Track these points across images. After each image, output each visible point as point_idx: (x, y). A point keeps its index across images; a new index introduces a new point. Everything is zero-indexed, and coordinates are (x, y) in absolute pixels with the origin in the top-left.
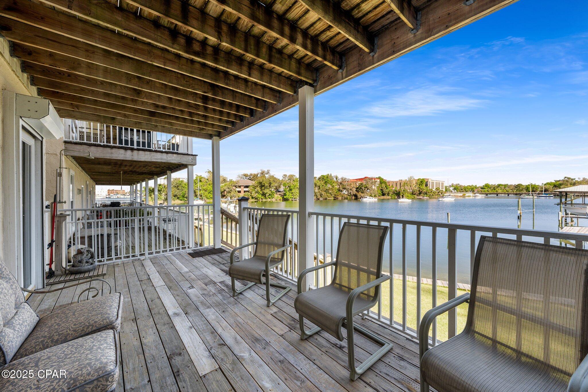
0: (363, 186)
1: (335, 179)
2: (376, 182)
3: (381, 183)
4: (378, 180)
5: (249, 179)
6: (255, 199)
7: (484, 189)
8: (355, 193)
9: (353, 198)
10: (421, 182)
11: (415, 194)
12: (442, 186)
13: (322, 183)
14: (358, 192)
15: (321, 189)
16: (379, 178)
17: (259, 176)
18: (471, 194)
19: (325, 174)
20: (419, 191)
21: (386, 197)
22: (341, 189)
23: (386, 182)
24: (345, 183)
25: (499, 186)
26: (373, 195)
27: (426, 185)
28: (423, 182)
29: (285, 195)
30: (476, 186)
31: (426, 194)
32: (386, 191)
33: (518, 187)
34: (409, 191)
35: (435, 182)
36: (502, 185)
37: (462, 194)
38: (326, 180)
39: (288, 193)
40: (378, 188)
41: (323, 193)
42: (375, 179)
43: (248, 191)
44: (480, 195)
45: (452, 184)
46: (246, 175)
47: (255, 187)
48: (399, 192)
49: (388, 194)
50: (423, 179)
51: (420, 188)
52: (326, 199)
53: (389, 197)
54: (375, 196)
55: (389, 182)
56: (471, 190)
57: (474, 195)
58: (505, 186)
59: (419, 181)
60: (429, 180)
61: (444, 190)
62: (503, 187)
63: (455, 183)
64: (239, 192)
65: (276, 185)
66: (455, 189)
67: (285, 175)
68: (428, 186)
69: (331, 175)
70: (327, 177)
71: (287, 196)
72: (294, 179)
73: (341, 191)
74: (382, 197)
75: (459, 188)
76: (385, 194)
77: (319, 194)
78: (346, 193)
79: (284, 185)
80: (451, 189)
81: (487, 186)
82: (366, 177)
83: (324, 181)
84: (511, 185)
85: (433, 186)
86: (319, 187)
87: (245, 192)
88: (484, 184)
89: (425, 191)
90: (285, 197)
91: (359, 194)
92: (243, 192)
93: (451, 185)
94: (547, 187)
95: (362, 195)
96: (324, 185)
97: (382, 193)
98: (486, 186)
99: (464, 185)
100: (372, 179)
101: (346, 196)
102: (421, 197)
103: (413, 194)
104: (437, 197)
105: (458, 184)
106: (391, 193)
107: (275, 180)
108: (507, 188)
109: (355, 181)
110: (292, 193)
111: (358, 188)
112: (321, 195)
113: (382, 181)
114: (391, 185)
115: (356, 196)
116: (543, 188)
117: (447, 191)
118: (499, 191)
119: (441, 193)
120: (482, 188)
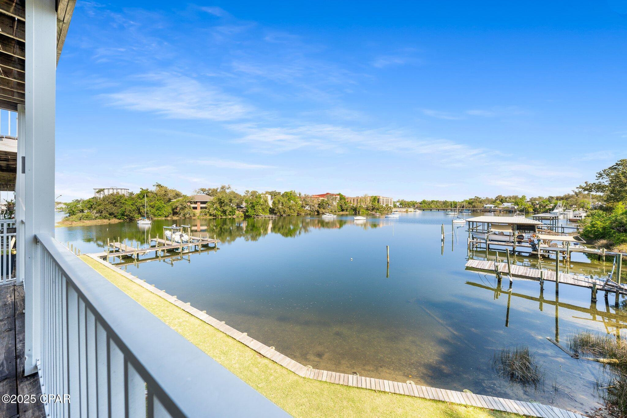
0: (324, 203)
1: (298, 195)
2: (337, 198)
3: (341, 199)
4: (339, 197)
5: (207, 194)
6: (214, 216)
7: (422, 204)
8: (317, 210)
9: (316, 213)
10: (374, 199)
11: (369, 210)
12: (391, 203)
13: (286, 199)
14: (320, 208)
15: (284, 205)
16: (339, 194)
17: (218, 191)
18: (412, 209)
19: (288, 190)
20: (372, 207)
21: (344, 213)
22: (304, 205)
23: (345, 198)
24: (308, 200)
25: (432, 202)
26: (333, 211)
27: (378, 202)
28: (375, 199)
29: (247, 211)
30: (416, 201)
31: (378, 209)
32: (344, 207)
33: (445, 203)
34: (364, 207)
35: (385, 199)
36: (435, 201)
37: (406, 210)
38: (290, 197)
39: (250, 210)
40: (338, 204)
41: (286, 209)
42: (335, 195)
43: (206, 208)
44: (419, 211)
45: (399, 200)
46: (203, 190)
47: (213, 203)
48: (356, 208)
49: (346, 210)
50: (376, 197)
51: (373, 204)
52: (289, 215)
53: (347, 213)
54: (335, 212)
55: (348, 198)
56: (412, 205)
57: (414, 211)
58: (437, 202)
59: (372, 198)
60: (381, 198)
61: (392, 206)
62: (435, 202)
63: (401, 199)
64: (195, 208)
65: (237, 201)
66: (400, 204)
67: (248, 191)
68: (380, 202)
69: (294, 191)
70: (291, 194)
71: (249, 213)
72: (257, 196)
73: (305, 207)
74: (342, 213)
75: (404, 203)
76: (344, 210)
77: (282, 210)
78: (309, 209)
79: (246, 202)
80: (398, 204)
81: (424, 202)
82: (327, 194)
83: (287, 198)
84: (441, 201)
85: (383, 203)
86: (283, 203)
87: (202, 208)
88: (422, 200)
89: (377, 207)
90: (247, 214)
91: (321, 210)
92: (199, 208)
94: (465, 204)
95: (324, 211)
96: (288, 201)
97: (341, 208)
98: (423, 202)
99: (407, 201)
100: (333, 195)
101: (309, 212)
102: (373, 212)
103: (367, 210)
104: (386, 212)
105: (403, 200)
106: (349, 209)
107: (236, 196)
108: (438, 204)
109: (318, 196)
110: (255, 210)
111: (320, 204)
112: (284, 212)
113: (342, 198)
114: (349, 201)
115: (318, 212)
116: (461, 205)
117: (395, 206)
118: (433, 206)
119: (390, 209)
120: (420, 204)
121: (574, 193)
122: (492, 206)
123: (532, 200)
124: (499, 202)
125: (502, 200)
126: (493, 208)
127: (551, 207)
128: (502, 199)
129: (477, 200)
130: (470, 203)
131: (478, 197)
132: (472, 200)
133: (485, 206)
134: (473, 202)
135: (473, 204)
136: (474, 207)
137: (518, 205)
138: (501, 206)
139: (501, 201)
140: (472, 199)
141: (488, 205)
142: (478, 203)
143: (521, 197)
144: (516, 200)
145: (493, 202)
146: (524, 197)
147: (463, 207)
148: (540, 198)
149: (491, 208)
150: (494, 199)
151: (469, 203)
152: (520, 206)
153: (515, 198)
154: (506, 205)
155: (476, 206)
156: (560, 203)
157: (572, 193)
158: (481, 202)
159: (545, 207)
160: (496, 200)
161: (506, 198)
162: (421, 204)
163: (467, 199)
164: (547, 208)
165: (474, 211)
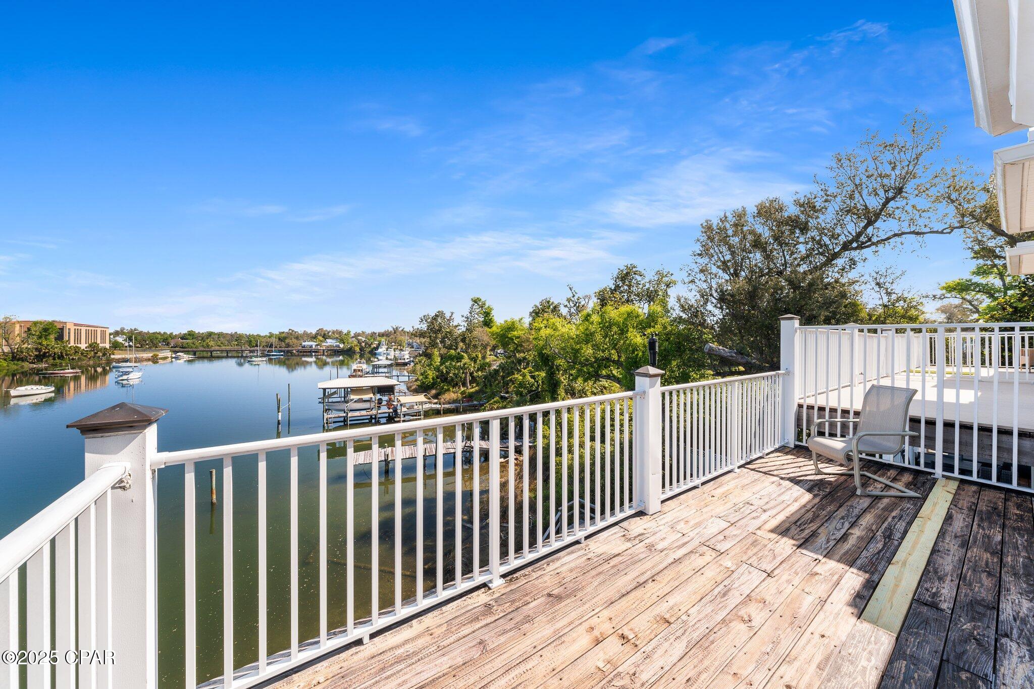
7: (187, 339)
10: (44, 329)
11: (22, 359)
12: (102, 338)
18: (166, 352)
20: (37, 351)
25: (210, 334)
27: (60, 337)
28: (48, 331)
30: (172, 334)
31: (60, 357)
33: (237, 338)
35: (83, 329)
36: (215, 334)
37: (151, 355)
45: (122, 330)
50: (49, 323)
51: (39, 344)
56: (163, 342)
57: (174, 356)
58: (220, 335)
59: (37, 328)
60: (69, 325)
61: (108, 346)
62: (217, 336)
63: (128, 328)
66: (130, 340)
68: (66, 338)
75: (139, 338)
80: (120, 339)
81: (191, 334)
84: (227, 334)
85: (78, 339)
88: (185, 332)
89: (56, 350)
93: (119, 329)
94: (274, 340)
98: (189, 335)
99: (146, 331)
103: (14, 358)
104: (91, 362)
105: (133, 329)
108: (221, 339)
116: (267, 342)
117: (116, 346)
118: (212, 343)
119: (104, 355)
120: (182, 338)
121: (392, 329)
122: (313, 344)
123: (356, 335)
124: (321, 338)
125: (325, 336)
126: (314, 347)
127: (375, 346)
128: (324, 334)
129: (292, 334)
130: (282, 338)
131: (293, 331)
132: (283, 335)
133: (303, 344)
134: (285, 338)
135: (287, 341)
136: (288, 345)
137: (344, 343)
138: (324, 344)
139: (323, 337)
140: (283, 333)
141: (306, 343)
142: (294, 340)
143: (345, 331)
144: (340, 336)
145: (314, 337)
146: (349, 332)
147: (271, 346)
148: (363, 333)
149: (311, 346)
150: (314, 333)
151: (279, 339)
152: (346, 344)
153: (340, 333)
154: (330, 342)
155: (291, 343)
156: (383, 340)
157: (391, 329)
158: (297, 338)
159: (370, 346)
160: (317, 334)
161: (328, 333)
162: (185, 339)
163: (276, 332)
164: (372, 346)
165: (288, 351)
